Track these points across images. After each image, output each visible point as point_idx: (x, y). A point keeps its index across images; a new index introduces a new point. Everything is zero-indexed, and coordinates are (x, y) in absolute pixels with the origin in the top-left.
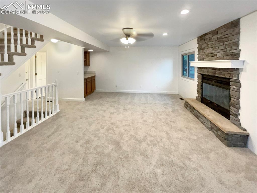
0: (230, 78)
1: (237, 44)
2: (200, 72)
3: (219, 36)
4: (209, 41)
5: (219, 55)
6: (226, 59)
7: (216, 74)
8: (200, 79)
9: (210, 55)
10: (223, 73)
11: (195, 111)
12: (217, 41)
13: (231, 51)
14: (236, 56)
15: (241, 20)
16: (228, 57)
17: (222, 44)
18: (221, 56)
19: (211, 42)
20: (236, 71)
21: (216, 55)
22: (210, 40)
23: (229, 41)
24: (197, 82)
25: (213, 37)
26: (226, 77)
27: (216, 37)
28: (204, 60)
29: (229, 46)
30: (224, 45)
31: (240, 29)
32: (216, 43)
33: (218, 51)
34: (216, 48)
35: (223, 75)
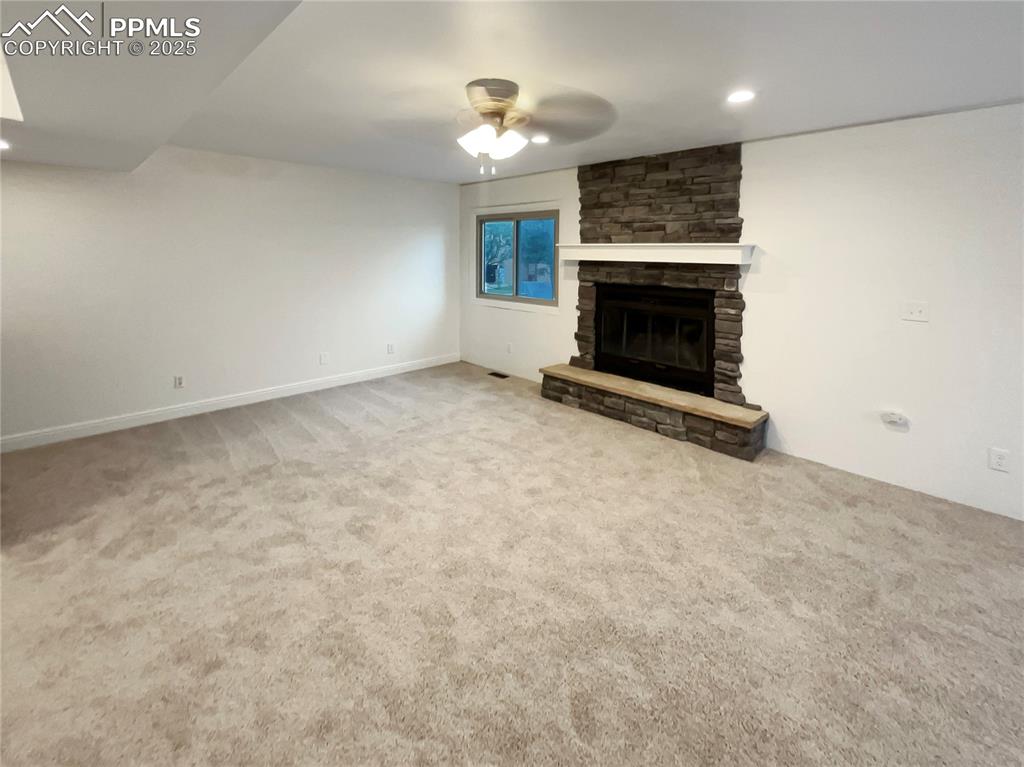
0: (715, 288)
1: (734, 205)
2: (593, 276)
3: (674, 176)
4: (634, 186)
5: (671, 227)
6: (697, 240)
7: (667, 280)
8: (591, 299)
9: (636, 225)
10: (691, 275)
11: (608, 401)
12: (664, 189)
13: (717, 221)
14: (731, 233)
15: (743, 147)
16: (711, 234)
17: (686, 198)
18: (682, 231)
19: (640, 188)
20: (732, 271)
21: (663, 228)
22: (637, 182)
23: (709, 193)
24: (577, 308)
25: (650, 177)
26: (702, 286)
27: (661, 176)
28: (610, 239)
29: (712, 206)
30: (691, 202)
31: (741, 169)
32: (664, 194)
33: (670, 217)
34: (661, 208)
35: (689, 282)
